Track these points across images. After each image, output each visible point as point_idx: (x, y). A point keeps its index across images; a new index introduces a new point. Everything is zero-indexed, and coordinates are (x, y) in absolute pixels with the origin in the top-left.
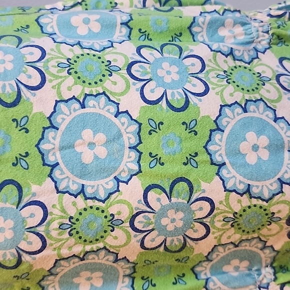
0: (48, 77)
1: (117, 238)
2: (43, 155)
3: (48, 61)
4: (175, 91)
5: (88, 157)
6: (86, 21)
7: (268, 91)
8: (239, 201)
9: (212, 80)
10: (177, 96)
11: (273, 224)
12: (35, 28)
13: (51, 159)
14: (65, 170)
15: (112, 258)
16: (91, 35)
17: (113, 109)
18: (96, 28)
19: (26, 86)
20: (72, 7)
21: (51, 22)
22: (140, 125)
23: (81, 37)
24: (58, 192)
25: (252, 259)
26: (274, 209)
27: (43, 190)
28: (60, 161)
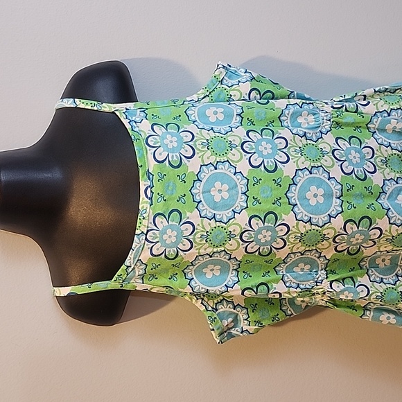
0: (196, 151)
1: (232, 245)
2: (193, 196)
3: (196, 141)
4: (269, 160)
5: (218, 198)
6: (215, 113)
7: (326, 161)
8: (304, 227)
9: (292, 153)
10: (270, 163)
11: (325, 241)
12: (184, 117)
13: (198, 199)
14: (205, 205)
15: (227, 257)
16: (218, 122)
17: (233, 171)
18: (221, 117)
19: (185, 156)
20: (203, 98)
21: (194, 113)
22: (248, 180)
23: (213, 123)
24: (201, 217)
25: (312, 263)
26: (325, 232)
27: (193, 216)
28: (202, 200)
